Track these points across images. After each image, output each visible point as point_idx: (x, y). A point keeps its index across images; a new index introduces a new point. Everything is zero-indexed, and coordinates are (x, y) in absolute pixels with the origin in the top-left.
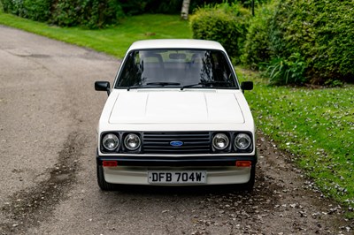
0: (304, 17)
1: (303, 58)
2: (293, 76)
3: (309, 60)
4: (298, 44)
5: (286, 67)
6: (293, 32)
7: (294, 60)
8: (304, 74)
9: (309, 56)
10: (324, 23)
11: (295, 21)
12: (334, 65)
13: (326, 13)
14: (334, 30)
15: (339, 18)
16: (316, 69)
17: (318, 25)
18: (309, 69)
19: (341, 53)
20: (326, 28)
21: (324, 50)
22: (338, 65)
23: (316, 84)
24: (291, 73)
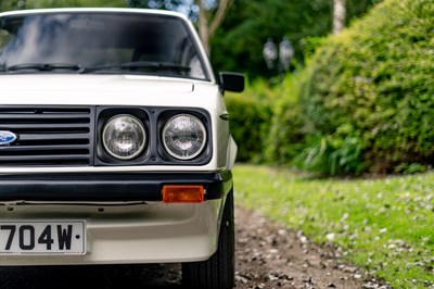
0: (357, 71)
1: (358, 133)
2: (343, 161)
3: (367, 136)
4: (350, 111)
5: (330, 149)
6: (340, 95)
7: (344, 136)
8: (361, 158)
9: (367, 129)
10: (389, 77)
11: (343, 78)
12: (409, 139)
13: (390, 62)
14: (405, 84)
15: (413, 67)
16: (380, 149)
17: (378, 80)
18: (369, 149)
19: (419, 120)
20: (393, 83)
21: (391, 117)
22: (416, 139)
23: (381, 172)
24: (339, 158)
